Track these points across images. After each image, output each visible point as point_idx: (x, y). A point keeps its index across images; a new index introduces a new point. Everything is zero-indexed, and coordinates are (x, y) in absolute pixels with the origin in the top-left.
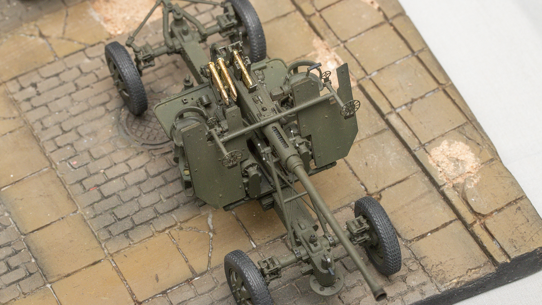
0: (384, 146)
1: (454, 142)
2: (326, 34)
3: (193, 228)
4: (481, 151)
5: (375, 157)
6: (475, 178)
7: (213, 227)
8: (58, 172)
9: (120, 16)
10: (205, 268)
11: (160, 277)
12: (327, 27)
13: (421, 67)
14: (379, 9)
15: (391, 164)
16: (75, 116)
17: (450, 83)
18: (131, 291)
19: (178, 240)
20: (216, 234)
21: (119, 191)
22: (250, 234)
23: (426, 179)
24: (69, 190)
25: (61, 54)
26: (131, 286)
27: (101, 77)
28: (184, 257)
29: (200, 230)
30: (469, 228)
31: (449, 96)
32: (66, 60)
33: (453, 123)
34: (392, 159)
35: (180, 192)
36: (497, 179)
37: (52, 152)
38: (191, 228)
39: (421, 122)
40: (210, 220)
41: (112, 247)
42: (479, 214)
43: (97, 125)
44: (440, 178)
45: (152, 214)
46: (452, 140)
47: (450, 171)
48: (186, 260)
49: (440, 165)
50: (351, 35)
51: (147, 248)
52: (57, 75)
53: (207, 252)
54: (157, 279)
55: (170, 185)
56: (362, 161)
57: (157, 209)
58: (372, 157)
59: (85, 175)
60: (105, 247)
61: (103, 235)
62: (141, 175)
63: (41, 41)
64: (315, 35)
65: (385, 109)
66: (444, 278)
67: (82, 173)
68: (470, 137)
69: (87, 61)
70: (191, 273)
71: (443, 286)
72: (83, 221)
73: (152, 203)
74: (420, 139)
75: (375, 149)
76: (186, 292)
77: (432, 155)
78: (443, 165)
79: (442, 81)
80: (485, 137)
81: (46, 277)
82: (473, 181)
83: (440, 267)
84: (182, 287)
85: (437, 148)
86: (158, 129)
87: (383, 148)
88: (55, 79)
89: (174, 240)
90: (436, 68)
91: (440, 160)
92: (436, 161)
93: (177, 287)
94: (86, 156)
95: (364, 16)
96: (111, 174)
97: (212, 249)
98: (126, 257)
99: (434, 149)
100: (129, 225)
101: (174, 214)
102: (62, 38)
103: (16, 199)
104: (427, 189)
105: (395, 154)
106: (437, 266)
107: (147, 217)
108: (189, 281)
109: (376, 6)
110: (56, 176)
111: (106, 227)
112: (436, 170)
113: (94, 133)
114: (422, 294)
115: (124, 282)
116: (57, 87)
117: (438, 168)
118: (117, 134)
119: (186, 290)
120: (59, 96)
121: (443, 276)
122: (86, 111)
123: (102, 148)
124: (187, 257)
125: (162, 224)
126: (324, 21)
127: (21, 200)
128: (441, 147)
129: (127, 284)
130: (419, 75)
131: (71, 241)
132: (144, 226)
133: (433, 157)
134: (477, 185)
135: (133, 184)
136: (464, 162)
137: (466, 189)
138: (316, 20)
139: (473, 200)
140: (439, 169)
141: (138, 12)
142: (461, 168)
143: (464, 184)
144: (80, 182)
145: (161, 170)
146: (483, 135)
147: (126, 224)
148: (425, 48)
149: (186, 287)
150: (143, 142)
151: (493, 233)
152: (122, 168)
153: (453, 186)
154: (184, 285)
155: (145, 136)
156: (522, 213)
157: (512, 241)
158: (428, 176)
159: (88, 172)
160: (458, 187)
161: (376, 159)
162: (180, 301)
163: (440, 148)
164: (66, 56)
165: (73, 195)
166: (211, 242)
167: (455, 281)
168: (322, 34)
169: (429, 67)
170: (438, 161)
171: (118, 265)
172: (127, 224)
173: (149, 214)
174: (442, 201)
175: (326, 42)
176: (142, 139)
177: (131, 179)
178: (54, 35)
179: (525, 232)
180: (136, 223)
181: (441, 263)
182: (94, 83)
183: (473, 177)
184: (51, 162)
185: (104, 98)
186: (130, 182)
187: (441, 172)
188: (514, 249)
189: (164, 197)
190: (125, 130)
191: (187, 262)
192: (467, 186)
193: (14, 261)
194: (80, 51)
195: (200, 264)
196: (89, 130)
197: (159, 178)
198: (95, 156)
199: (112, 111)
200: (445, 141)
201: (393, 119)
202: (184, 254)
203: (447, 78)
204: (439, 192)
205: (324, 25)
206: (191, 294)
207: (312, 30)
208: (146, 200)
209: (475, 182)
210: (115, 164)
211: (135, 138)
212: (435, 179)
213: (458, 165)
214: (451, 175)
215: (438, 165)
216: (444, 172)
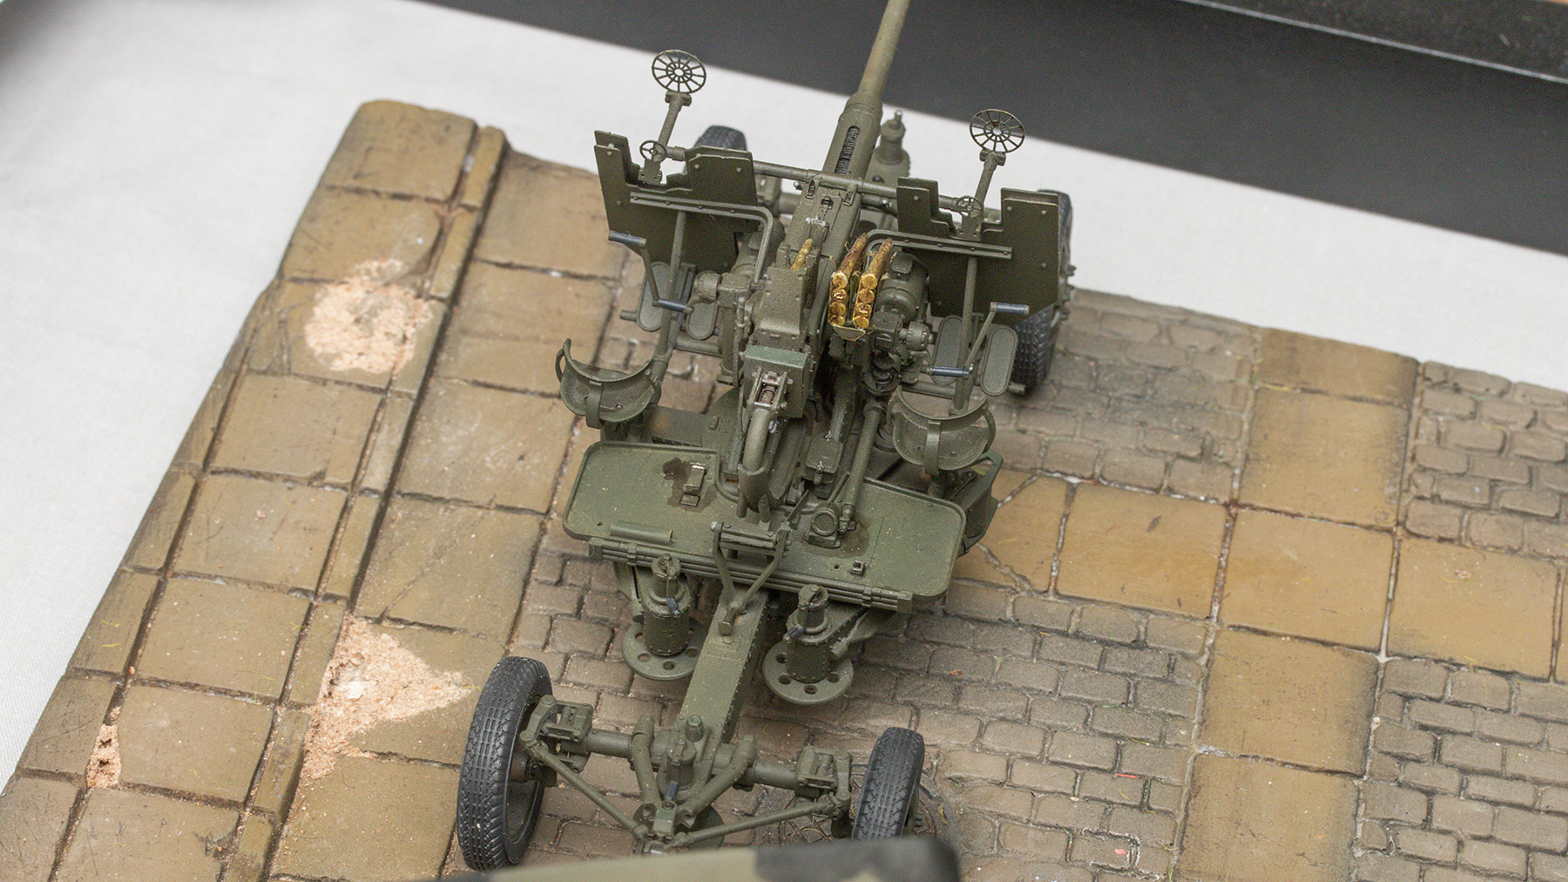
1: (321, 355)
2: (286, 755)
4: (292, 308)
5: (488, 459)
8: (1174, 862)
10: (1044, 481)
11: (1147, 522)
13: (190, 534)
14: (107, 722)
15: (476, 425)
17: (175, 470)
19: (1046, 562)
21: (1078, 733)
24: (1182, 806)
26: (1219, 543)
28: (1062, 528)
31: (214, 444)
33: (276, 389)
34: (461, 433)
35: (955, 645)
36: (331, 244)
39: (334, 433)
41: (1191, 636)
45: (1052, 643)
46: (321, 361)
49: (400, 336)
51: (1123, 588)
54: (1155, 523)
55: (960, 673)
56: (524, 467)
57: (1032, 646)
58: (494, 462)
59: (1119, 812)
60: (1202, 653)
61: (1188, 671)
65: (366, 509)
67: (1124, 823)
72: (1207, 724)
73: (1030, 664)
74: (375, 407)
75: (470, 472)
76: (1121, 465)
78: (394, 332)
79: (186, 483)
82: (379, 270)
85: (365, 367)
87: (453, 463)
89: (1051, 571)
90: (165, 514)
91: (390, 343)
92: (399, 349)
93: (1129, 485)
94: (1083, 850)
95: (164, 723)
96: (1061, 779)
98: (1179, 600)
99: (374, 371)
101: (1005, 616)
103: (1315, 865)
105: (444, 439)
107: (1068, 645)
109: (105, 731)
110: (1184, 853)
111: (1171, 681)
112: (419, 334)
115: (1224, 564)
117: (409, 335)
119: (1117, 468)
123: (1030, 845)
124: (1059, 521)
125: (1052, 611)
127: (1303, 855)
128: (356, 364)
130: (218, 521)
131: (1266, 702)
132: (1088, 631)
133: (393, 358)
134: (381, 259)
136: (352, 309)
137: (407, 269)
138: (270, 796)
139: (419, 241)
142: (370, 303)
143: (400, 280)
144: (1143, 807)
146: (250, 332)
149: (1112, 473)
159: (1107, 814)
161: (493, 452)
163: (362, 364)
165: (1182, 792)
168: (294, 760)
169: (176, 526)
171: (1209, 599)
172: (1119, 660)
173: (1057, 646)
181: (594, 218)
189: (993, 662)
191: (1066, 516)
192: (399, 269)
193: (1421, 744)
198: (1061, 838)
200: (332, 369)
201: (377, 477)
202: (1060, 531)
203: (169, 480)
206: (1117, 456)
208: (1039, 676)
209: (375, 265)
210: (1032, 795)
213: (369, 313)
214: (403, 306)
215: (405, 338)
216: (408, 321)
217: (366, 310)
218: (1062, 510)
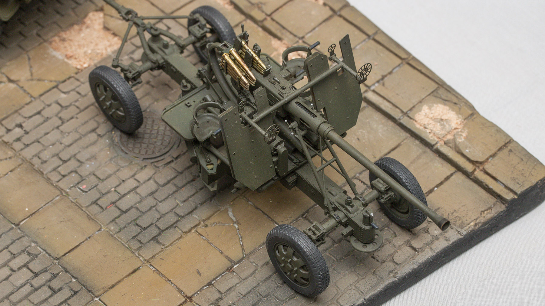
0: (369, 121)
1: (433, 106)
2: (282, 34)
3: (218, 223)
4: (460, 109)
5: (364, 131)
6: (463, 132)
7: (236, 219)
8: (70, 198)
9: (81, 51)
10: (240, 255)
11: (201, 271)
12: (281, 29)
13: (381, 47)
14: (325, 4)
15: (381, 136)
16: (69, 146)
17: (411, 57)
18: (178, 288)
19: (207, 236)
20: (240, 224)
21: (135, 204)
22: (272, 218)
23: (417, 142)
24: (87, 212)
25: (36, 94)
26: (177, 284)
27: (82, 108)
28: (218, 249)
29: (225, 224)
30: (471, 176)
31: (414, 68)
32: (42, 98)
33: (427, 89)
34: (380, 131)
35: (194, 195)
36: (483, 130)
37: (58, 181)
38: (215, 224)
39: (397, 94)
40: (231, 214)
41: (147, 254)
42: (477, 162)
43: (94, 149)
44: (431, 138)
45: (174, 218)
46: (431, 105)
47: (438, 130)
48: (221, 252)
49: (427, 127)
50: (307, 31)
51: (180, 248)
52: (39, 113)
53: (238, 241)
54: (199, 273)
55: (182, 190)
56: (354, 138)
57: (178, 213)
58: (362, 132)
59: (98, 196)
60: (139, 255)
61: (135, 245)
62: (151, 186)
63: (12, 86)
64: (271, 37)
66: (462, 222)
67: (94, 195)
68: (446, 98)
69: (63, 96)
70: (229, 262)
71: (463, 230)
72: (110, 236)
73: (171, 208)
74: (401, 108)
75: (362, 125)
76: (230, 280)
77: (417, 120)
78: (430, 127)
79: (404, 56)
80: (459, 97)
81: (92, 291)
82: (461, 135)
83: (455, 214)
84: (225, 276)
85: (420, 113)
86: (154, 143)
87: (369, 123)
88: (38, 116)
89: (203, 236)
90: (394, 46)
91: (426, 123)
92: (422, 125)
93: (220, 277)
94: (93, 179)
96: (122, 190)
97: (242, 238)
98: (163, 260)
99: (417, 114)
100: (156, 232)
101: (195, 214)
102: (32, 80)
103: (38, 229)
104: (420, 151)
105: (381, 126)
106: (452, 214)
107: (170, 221)
108: (229, 270)
109: (321, 2)
110: (70, 202)
111: (134, 237)
112: (426, 132)
113: (93, 157)
114: (447, 240)
115: (169, 282)
116: (42, 123)
117: (426, 130)
118: (116, 155)
119: (230, 278)
120: (47, 131)
121: (460, 221)
122: (78, 139)
123: (106, 169)
124: (221, 249)
125: (186, 224)
126: (277, 23)
127: (44, 228)
128: (423, 111)
129: (172, 283)
130: (382, 55)
131: (105, 256)
132: (172, 230)
133: (419, 122)
134: (466, 138)
135: (146, 195)
136: (448, 121)
137: (457, 143)
138: (269, 24)
139: (467, 151)
140: (428, 131)
141: (97, 45)
142: (447, 126)
143: (454, 140)
144: (95, 202)
145: (169, 178)
146: (457, 95)
147: (152, 231)
148: (378, 31)
149: (229, 275)
150: (143, 157)
151: (494, 175)
152: (131, 184)
153: (445, 143)
154: (226, 273)
155: (143, 152)
156: (515, 154)
157: (514, 179)
158: (418, 140)
159: (100, 192)
160: (450, 143)
161: (366, 134)
162: (228, 288)
163: (423, 113)
164: (41, 95)
165: (92, 215)
166: (239, 232)
167: (472, 224)
168: (279, 34)
169: (387, 46)
170: (424, 124)
171: (157, 268)
172: (154, 231)
173: (172, 218)
174: (438, 158)
175: (284, 42)
176: (141, 154)
177: (144, 190)
178: (23, 79)
179: (523, 170)
180: (161, 229)
181: (455, 210)
182: (77, 114)
183: (461, 131)
184: (61, 190)
185: (92, 125)
186: (144, 194)
187: (430, 133)
188: (518, 186)
189: (180, 201)
190: (122, 150)
191: (222, 253)
192: (458, 140)
193: (55, 284)
194: (53, 88)
195: (235, 253)
196: (88, 156)
197: (170, 185)
198: (102, 177)
199: (104, 135)
200: (425, 106)
201: (371, 96)
202: (217, 247)
203: (408, 53)
204: (433, 151)
205: (278, 27)
206: (235, 280)
207: (267, 34)
208: (164, 207)
209: (464, 135)
210: (123, 181)
211: (135, 155)
212: (427, 139)
213: (444, 124)
214: (440, 133)
215: (425, 128)
216: (433, 132)
217: (445, 123)
218: (224, 253)
